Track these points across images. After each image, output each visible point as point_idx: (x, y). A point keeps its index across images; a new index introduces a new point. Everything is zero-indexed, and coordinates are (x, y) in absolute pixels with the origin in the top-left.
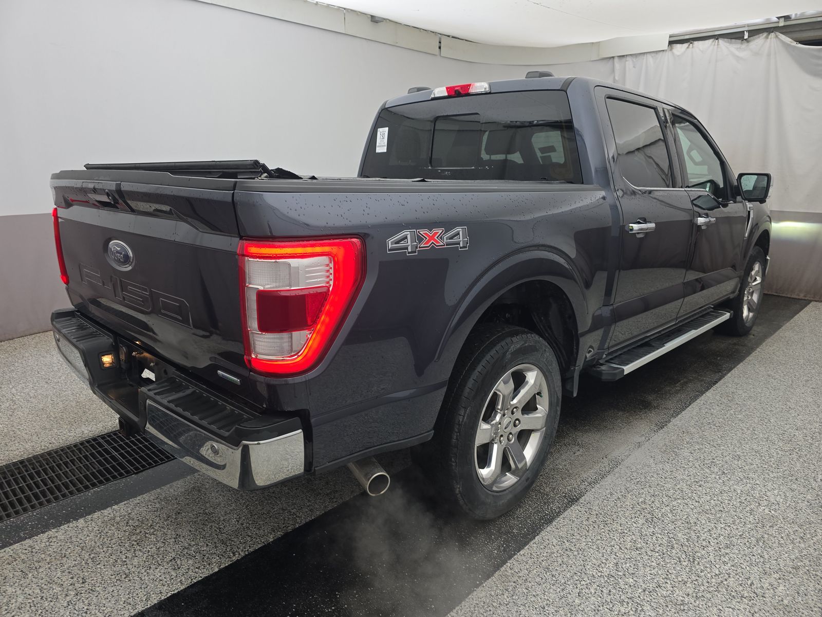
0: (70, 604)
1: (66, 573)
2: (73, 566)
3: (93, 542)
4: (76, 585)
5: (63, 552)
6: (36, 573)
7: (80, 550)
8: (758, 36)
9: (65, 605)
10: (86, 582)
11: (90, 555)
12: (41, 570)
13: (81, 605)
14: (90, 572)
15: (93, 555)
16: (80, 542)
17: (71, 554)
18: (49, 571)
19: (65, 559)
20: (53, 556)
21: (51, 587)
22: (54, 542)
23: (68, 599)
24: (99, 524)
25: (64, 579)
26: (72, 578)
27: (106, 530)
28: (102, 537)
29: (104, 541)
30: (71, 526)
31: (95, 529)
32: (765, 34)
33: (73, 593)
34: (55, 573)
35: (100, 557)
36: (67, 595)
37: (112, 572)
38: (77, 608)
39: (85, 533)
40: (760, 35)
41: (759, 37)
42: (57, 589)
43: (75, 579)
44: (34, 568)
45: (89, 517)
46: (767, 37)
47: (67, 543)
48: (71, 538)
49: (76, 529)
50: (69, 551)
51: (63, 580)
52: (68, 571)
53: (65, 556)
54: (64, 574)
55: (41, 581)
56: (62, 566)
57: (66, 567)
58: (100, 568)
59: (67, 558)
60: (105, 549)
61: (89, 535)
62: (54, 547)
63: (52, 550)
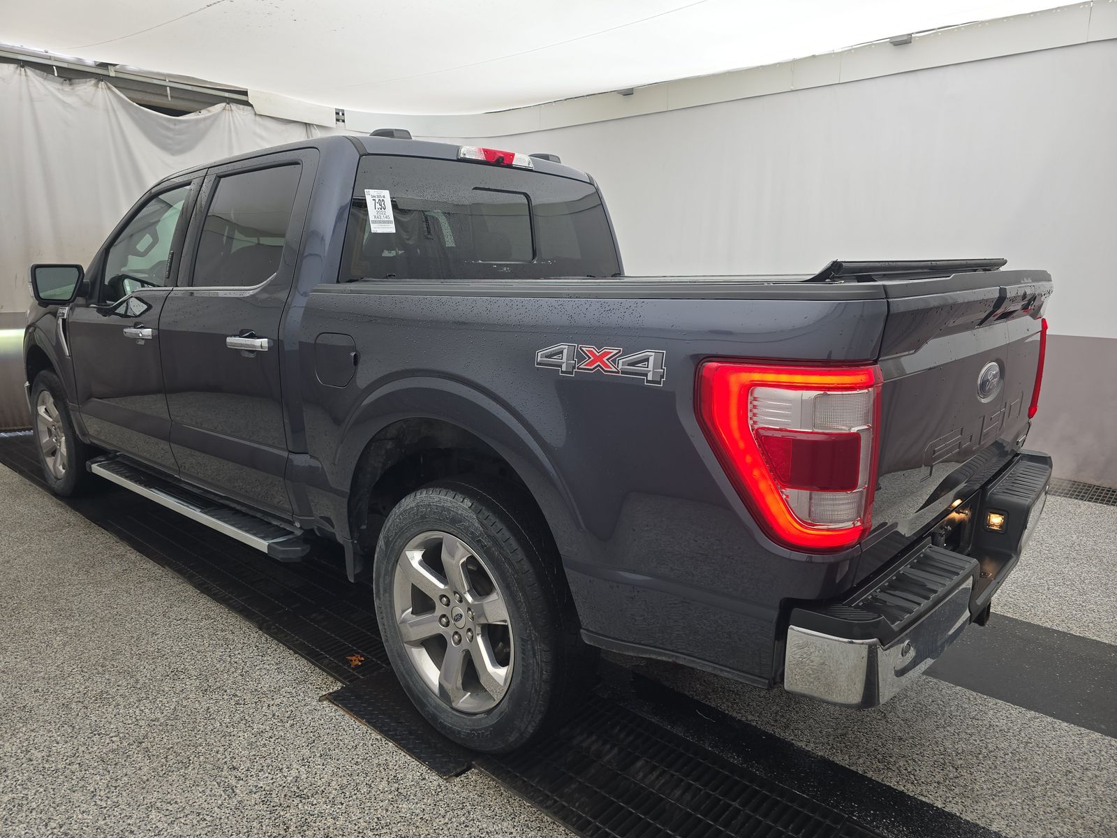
0: (1100, 768)
1: (1076, 793)
2: (1063, 792)
3: (1015, 794)
4: (1078, 776)
5: (1056, 814)
6: (1105, 820)
7: (1038, 799)
8: (85, 80)
9: (1105, 771)
10: (1067, 770)
11: (1034, 787)
12: (1098, 819)
13: (1093, 759)
14: (1054, 774)
15: (1032, 784)
16: (1027, 807)
17: (1051, 804)
18: (1090, 810)
19: (1062, 806)
20: (1070, 821)
21: (1104, 795)
22: (1052, 834)
23: (1097, 773)
24: (982, 804)
25: (1083, 791)
26: (1075, 784)
27: (985, 792)
28: (999, 790)
29: (1004, 785)
30: (1013, 833)
31: (994, 804)
32: (93, 81)
33: (1089, 774)
34: (1087, 803)
35: (1028, 776)
36: (1096, 776)
37: (1036, 757)
38: (1098, 760)
39: (1010, 810)
40: (88, 80)
41: (86, 83)
42: (1099, 789)
43: (1074, 781)
44: (1103, 827)
45: (981, 823)
46: (96, 85)
47: (1041, 819)
48: (1030, 821)
49: (1013, 824)
50: (1048, 810)
51: (1086, 790)
52: (1072, 794)
53: (1059, 809)
54: (1079, 795)
55: (1108, 809)
56: (1073, 803)
57: (1070, 798)
58: (1040, 768)
59: (1058, 805)
60: (1013, 778)
61: (1008, 804)
62: (1059, 829)
63: (1065, 827)
